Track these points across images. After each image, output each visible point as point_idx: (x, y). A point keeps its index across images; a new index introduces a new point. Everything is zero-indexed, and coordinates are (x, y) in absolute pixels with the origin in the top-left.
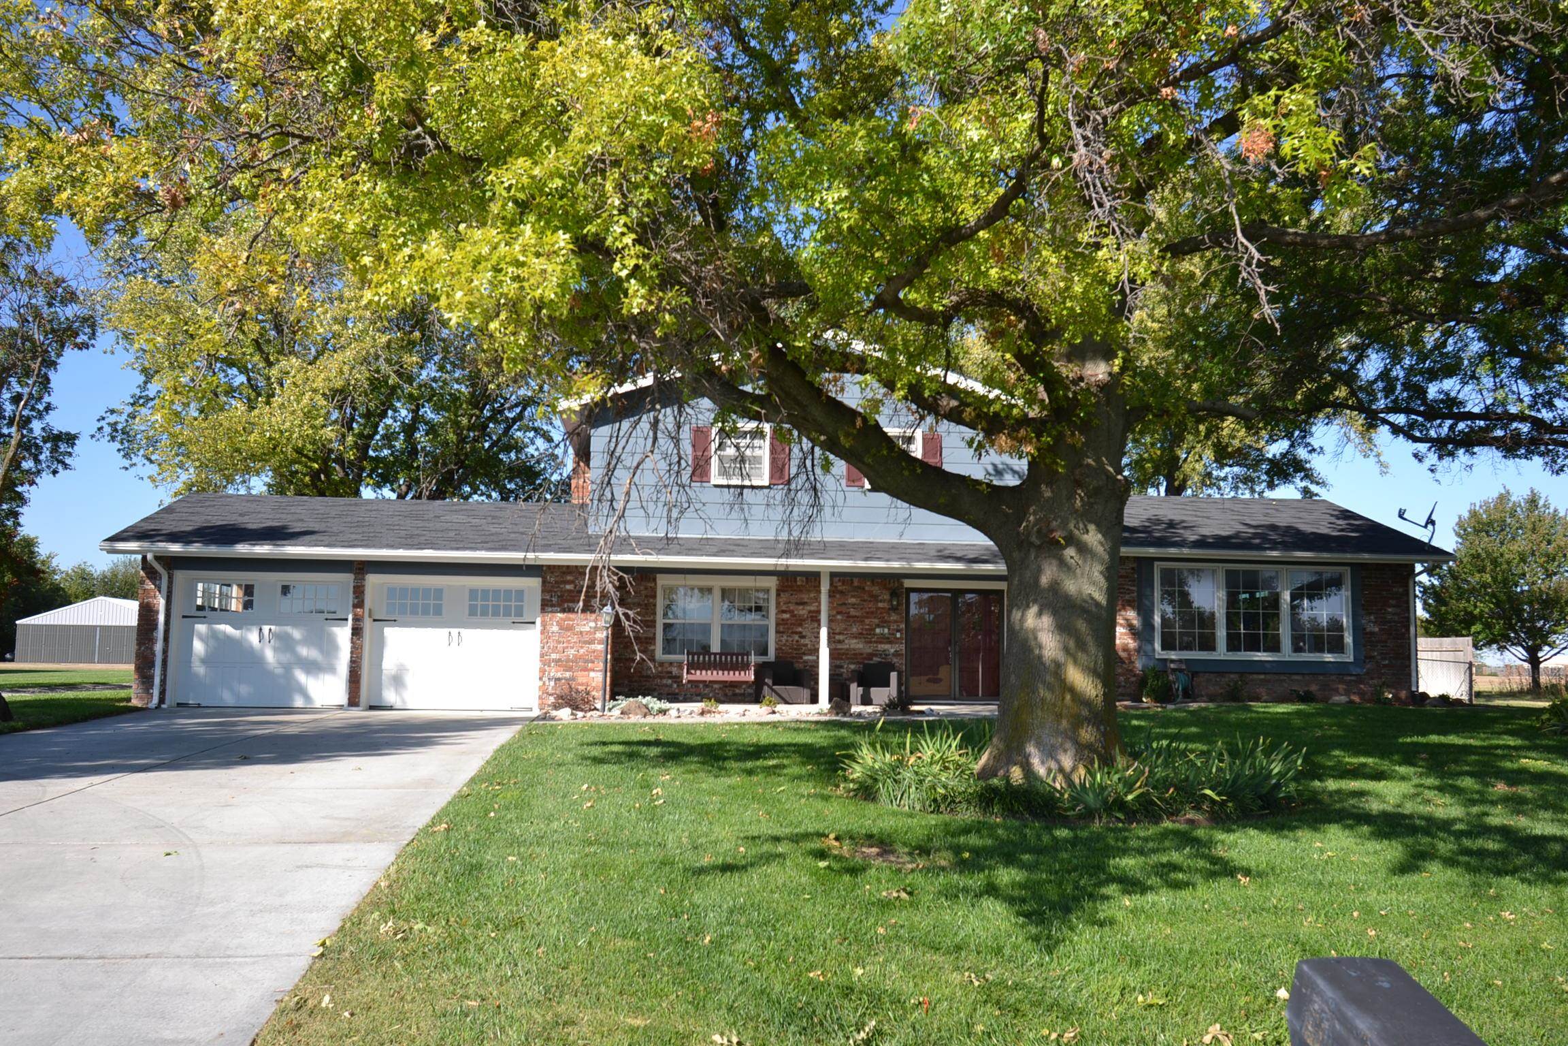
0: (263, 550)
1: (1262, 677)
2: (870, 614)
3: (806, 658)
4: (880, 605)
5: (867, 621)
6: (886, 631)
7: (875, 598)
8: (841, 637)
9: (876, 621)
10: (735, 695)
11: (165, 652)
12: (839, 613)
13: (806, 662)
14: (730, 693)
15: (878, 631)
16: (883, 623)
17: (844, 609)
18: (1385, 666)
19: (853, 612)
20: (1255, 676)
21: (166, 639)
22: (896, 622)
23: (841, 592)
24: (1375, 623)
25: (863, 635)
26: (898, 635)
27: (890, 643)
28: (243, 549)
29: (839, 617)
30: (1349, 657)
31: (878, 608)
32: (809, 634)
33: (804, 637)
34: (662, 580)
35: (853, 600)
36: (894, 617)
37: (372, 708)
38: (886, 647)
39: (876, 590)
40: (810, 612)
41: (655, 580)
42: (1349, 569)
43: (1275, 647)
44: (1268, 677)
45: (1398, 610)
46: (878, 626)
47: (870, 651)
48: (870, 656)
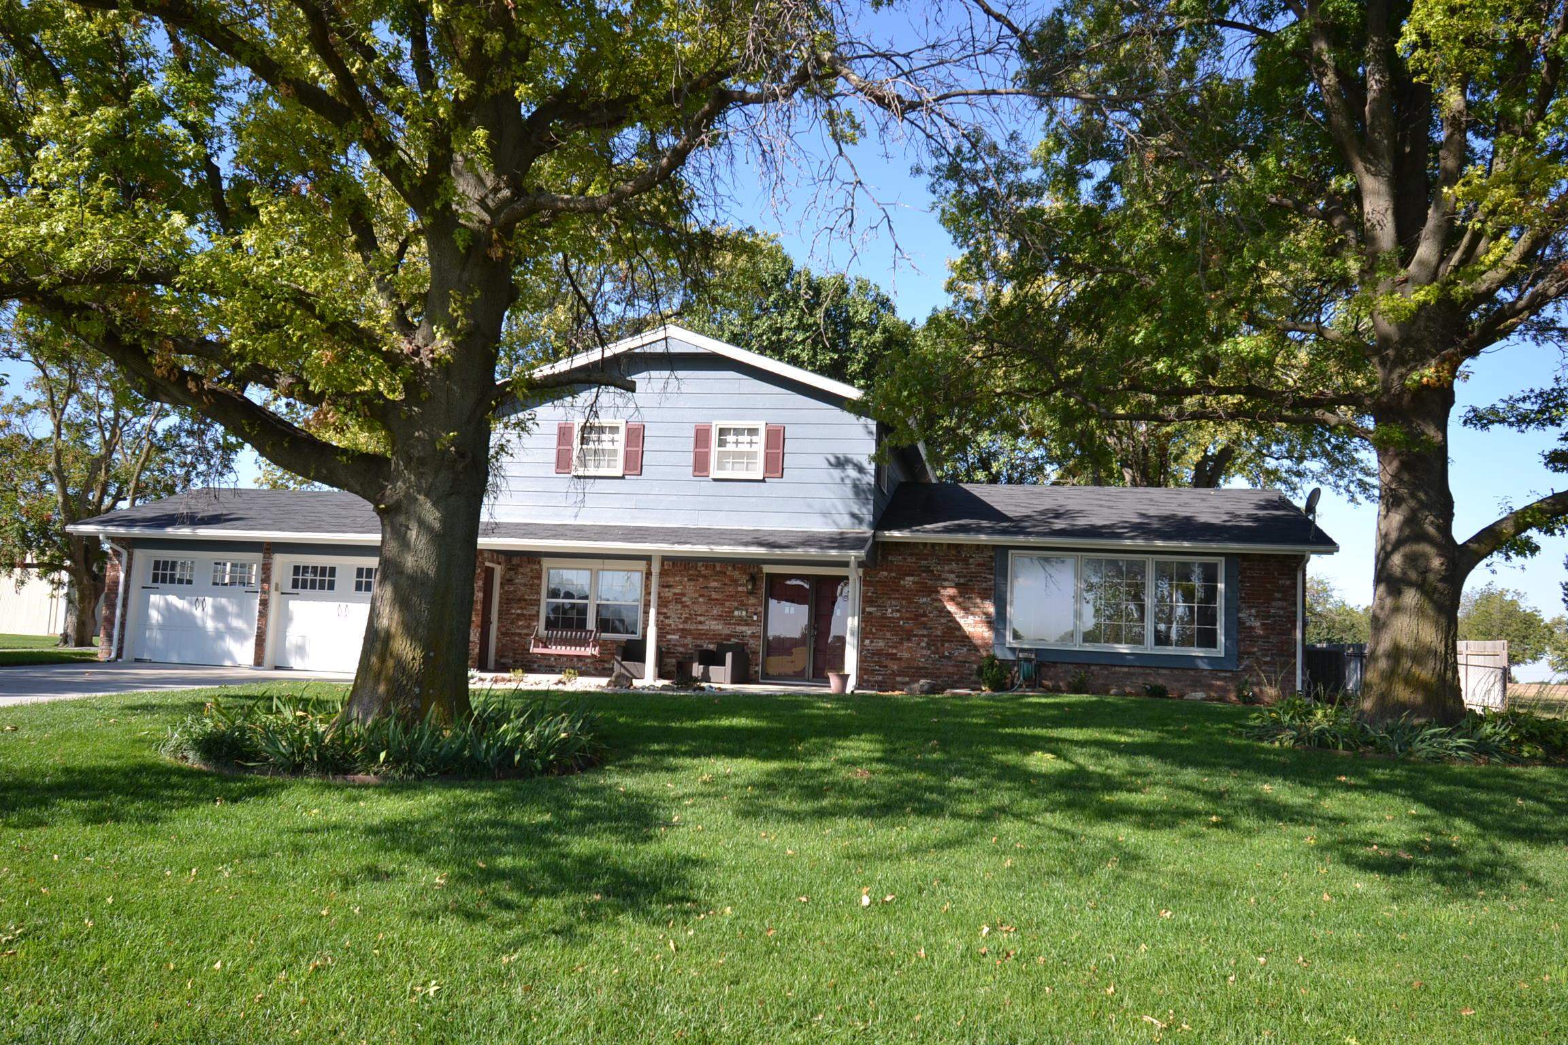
0: (185, 532)
1: (1126, 669)
2: (730, 597)
3: (669, 637)
4: (740, 589)
5: (727, 604)
6: (744, 613)
7: (735, 582)
8: (702, 619)
9: (736, 604)
10: (604, 669)
11: (123, 616)
12: (701, 596)
13: (669, 641)
14: (600, 668)
15: (736, 613)
16: (742, 606)
17: (706, 592)
18: (1266, 663)
19: (714, 595)
20: (1118, 669)
21: (125, 605)
22: (754, 605)
23: (705, 577)
24: (1256, 617)
25: (726, 617)
26: (755, 618)
27: (747, 625)
28: (171, 532)
29: (701, 600)
30: (1219, 651)
31: (737, 592)
32: (673, 615)
33: (668, 618)
34: (546, 563)
35: (715, 584)
36: (752, 600)
37: (277, 668)
38: (744, 628)
39: (736, 574)
40: (675, 594)
41: (539, 563)
42: (1223, 559)
43: (1138, 640)
44: (1132, 670)
45: (1285, 604)
46: (737, 609)
47: (728, 632)
48: (729, 637)
